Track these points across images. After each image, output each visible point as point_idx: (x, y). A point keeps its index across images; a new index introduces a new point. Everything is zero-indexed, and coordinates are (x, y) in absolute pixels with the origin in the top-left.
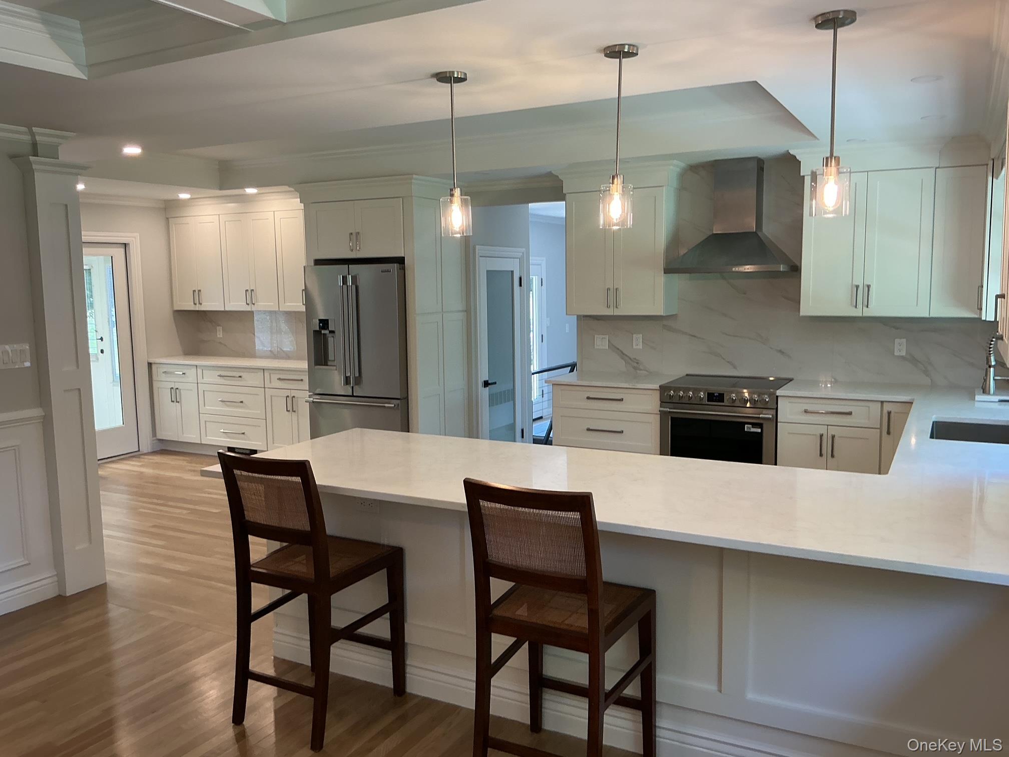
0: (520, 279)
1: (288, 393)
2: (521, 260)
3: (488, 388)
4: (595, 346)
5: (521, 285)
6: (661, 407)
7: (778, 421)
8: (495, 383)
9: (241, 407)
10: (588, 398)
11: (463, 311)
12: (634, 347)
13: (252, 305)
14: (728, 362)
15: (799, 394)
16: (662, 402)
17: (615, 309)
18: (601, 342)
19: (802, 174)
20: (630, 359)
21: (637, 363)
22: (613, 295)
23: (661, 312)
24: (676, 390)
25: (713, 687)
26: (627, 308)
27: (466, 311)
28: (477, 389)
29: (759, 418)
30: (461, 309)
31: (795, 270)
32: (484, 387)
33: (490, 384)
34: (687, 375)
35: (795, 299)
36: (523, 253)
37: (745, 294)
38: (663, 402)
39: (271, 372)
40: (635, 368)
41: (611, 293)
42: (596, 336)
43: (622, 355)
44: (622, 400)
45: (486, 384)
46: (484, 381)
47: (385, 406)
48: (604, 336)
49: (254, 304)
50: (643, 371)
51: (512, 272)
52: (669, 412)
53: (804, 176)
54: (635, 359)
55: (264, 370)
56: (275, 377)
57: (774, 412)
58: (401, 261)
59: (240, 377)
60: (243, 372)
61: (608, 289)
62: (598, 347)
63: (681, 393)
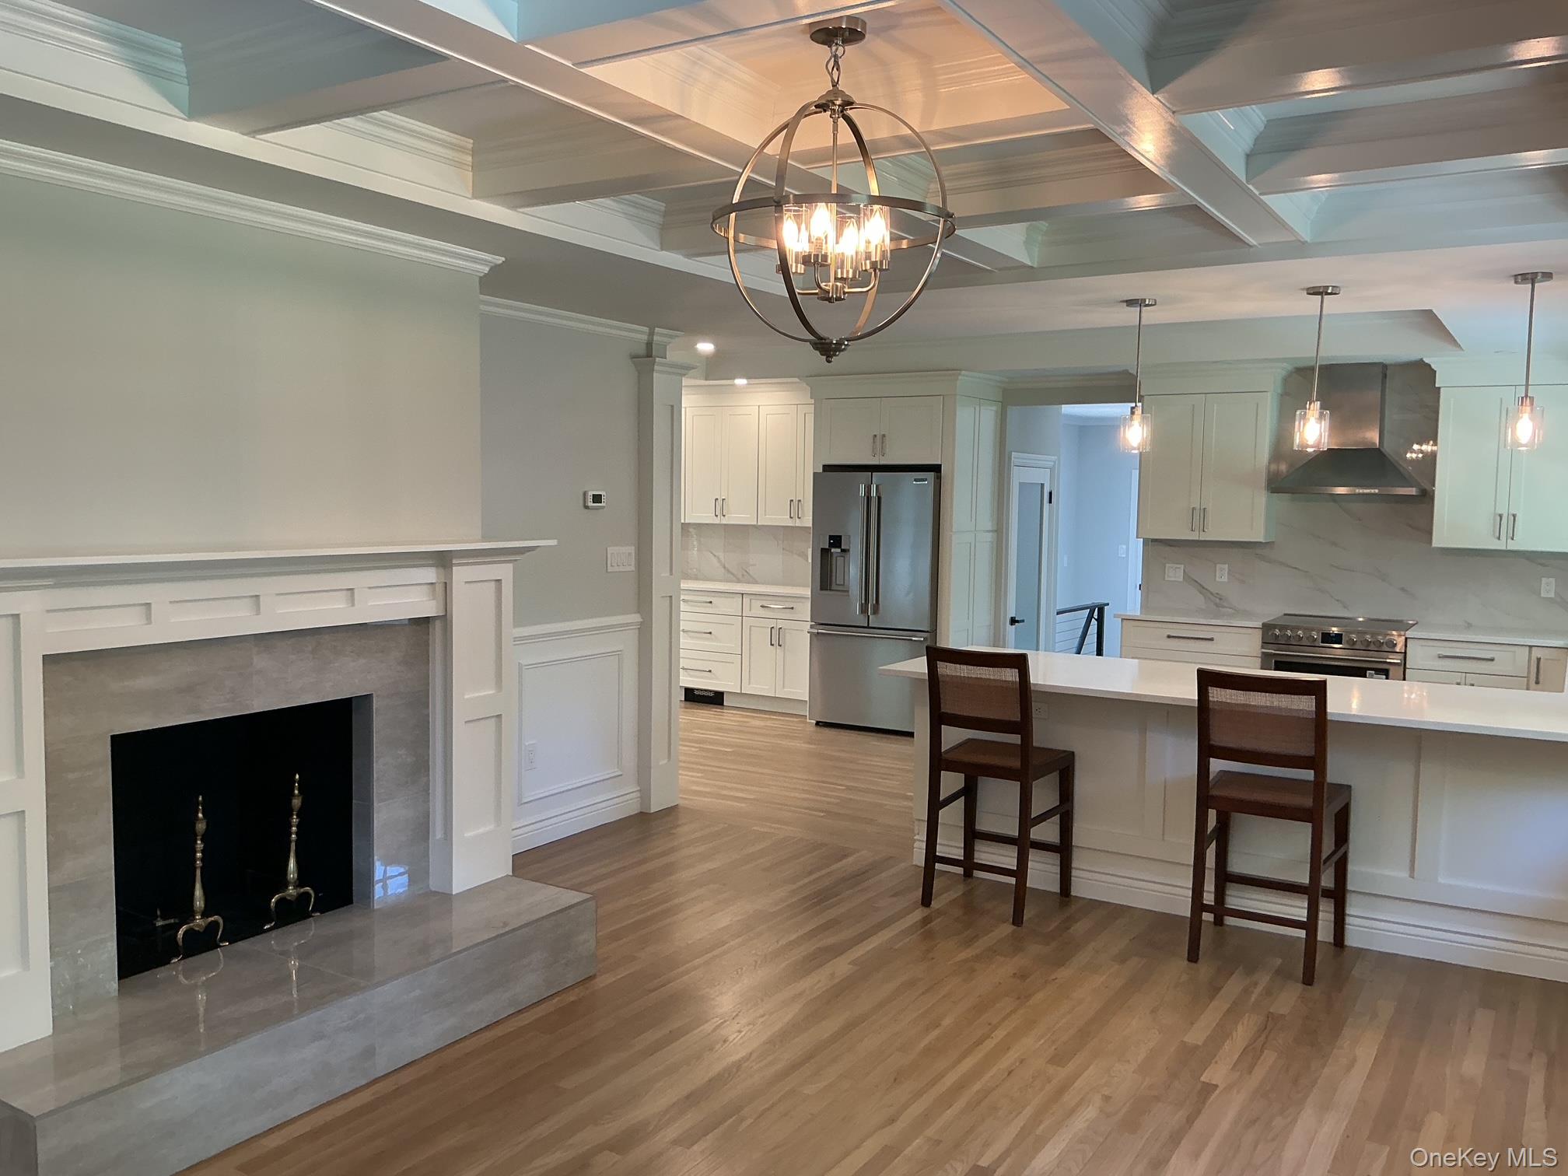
0: (1051, 493)
1: (772, 623)
2: (1052, 469)
3: (1014, 626)
4: (1166, 576)
5: (1050, 502)
6: (1263, 647)
7: (1408, 666)
8: (1023, 621)
9: (708, 639)
10: (1169, 637)
11: (992, 531)
12: (1217, 579)
13: (722, 517)
14: (1338, 601)
15: (1433, 636)
16: (1263, 643)
17: (1201, 533)
18: (1175, 573)
19: (1437, 386)
20: (1212, 593)
21: (1220, 599)
22: (1199, 515)
23: (1259, 537)
24: (1283, 628)
25: (1405, 874)
26: (1214, 533)
27: (996, 531)
28: (1005, 624)
29: (1386, 662)
30: (990, 528)
31: (1426, 497)
32: (1012, 625)
33: (1018, 622)
34: (1285, 615)
35: (1426, 530)
36: (1055, 463)
37: (1360, 520)
38: (1265, 643)
39: (753, 597)
40: (1217, 605)
41: (1196, 513)
42: (1167, 565)
43: (1202, 589)
44: (1212, 639)
45: (1013, 621)
46: (1012, 618)
47: (911, 640)
48: (1178, 566)
49: (724, 516)
50: (1228, 609)
51: (1042, 485)
52: (1275, 654)
53: (1439, 388)
54: (1217, 594)
55: (743, 594)
56: (757, 604)
57: (1401, 656)
58: (936, 469)
59: (711, 602)
60: (714, 597)
61: (1194, 509)
62: (1169, 579)
63: (1289, 633)
